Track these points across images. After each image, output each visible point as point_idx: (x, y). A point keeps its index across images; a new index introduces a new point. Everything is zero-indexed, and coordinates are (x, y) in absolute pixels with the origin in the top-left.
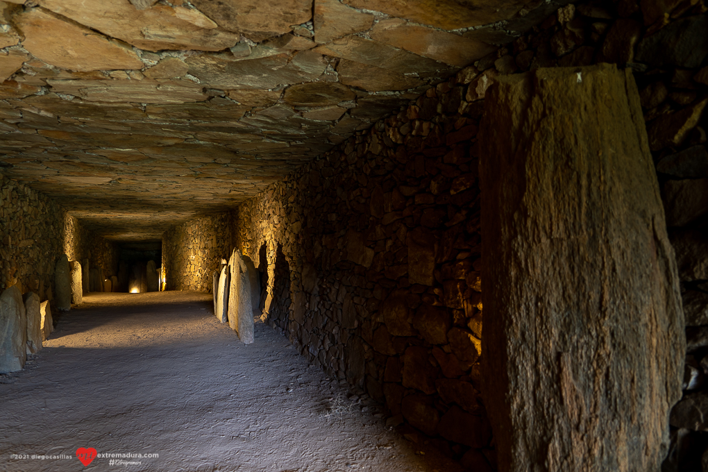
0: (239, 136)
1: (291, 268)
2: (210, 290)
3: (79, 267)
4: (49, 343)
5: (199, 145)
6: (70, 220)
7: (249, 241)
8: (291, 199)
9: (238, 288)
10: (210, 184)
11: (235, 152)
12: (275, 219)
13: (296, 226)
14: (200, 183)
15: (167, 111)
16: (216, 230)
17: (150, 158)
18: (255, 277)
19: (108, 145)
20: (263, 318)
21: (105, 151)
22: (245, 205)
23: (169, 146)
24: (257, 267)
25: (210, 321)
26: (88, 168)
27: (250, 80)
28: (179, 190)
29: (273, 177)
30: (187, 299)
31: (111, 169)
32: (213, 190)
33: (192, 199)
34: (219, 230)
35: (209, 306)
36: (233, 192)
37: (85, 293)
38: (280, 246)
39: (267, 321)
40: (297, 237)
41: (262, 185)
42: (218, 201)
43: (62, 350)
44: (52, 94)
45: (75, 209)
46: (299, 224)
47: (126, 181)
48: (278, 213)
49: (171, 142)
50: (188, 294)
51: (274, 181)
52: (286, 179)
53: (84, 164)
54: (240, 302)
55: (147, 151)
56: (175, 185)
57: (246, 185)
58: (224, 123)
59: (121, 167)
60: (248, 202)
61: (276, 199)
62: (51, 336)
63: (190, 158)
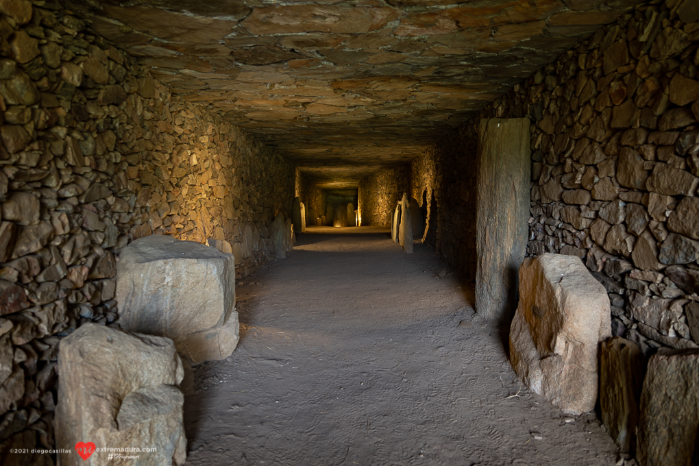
0: (397, 128)
1: (438, 206)
2: (390, 226)
3: (304, 206)
4: (295, 248)
5: (377, 133)
6: (297, 174)
7: (417, 187)
8: (438, 159)
9: (404, 219)
10: (388, 149)
11: (398, 134)
12: (431, 172)
13: (440, 177)
14: (381, 149)
15: (358, 122)
16: (397, 179)
17: (350, 139)
18: (416, 213)
19: (329, 135)
20: (422, 241)
21: (327, 137)
22: (415, 161)
23: (360, 134)
24: (421, 206)
25: (388, 241)
26: (317, 145)
27: (394, 111)
28: (368, 153)
29: (427, 144)
30: (376, 231)
31: (329, 145)
32: (391, 152)
33: (378, 158)
34: (400, 180)
35: (389, 235)
36: (404, 153)
37: (307, 226)
38: (433, 191)
39: (425, 242)
40: (441, 185)
41: (424, 148)
42: (396, 159)
44: (310, 121)
45: (302, 165)
46: (441, 176)
47: (336, 150)
48: (432, 167)
49: (361, 132)
50: (377, 229)
51: (428, 146)
52: (435, 146)
53: (315, 143)
54: (405, 228)
55: (349, 136)
56: (365, 151)
57: (411, 150)
58: (387, 124)
59: (334, 143)
60: (417, 159)
61: (431, 159)
63: (372, 138)
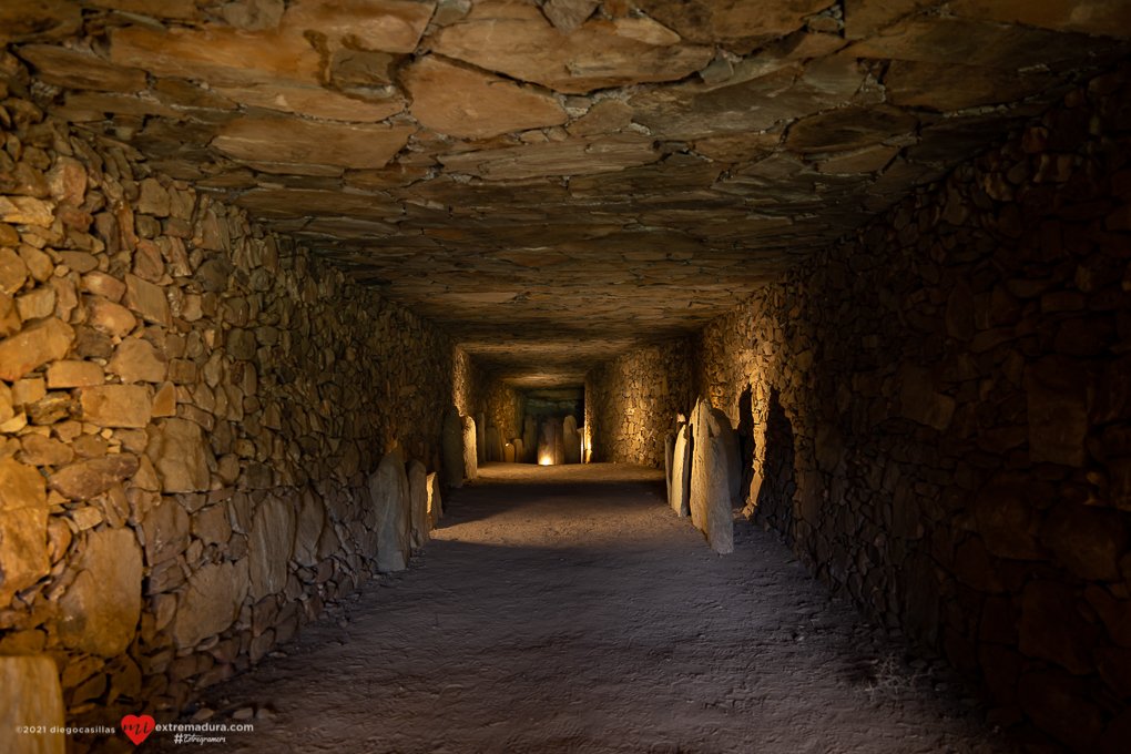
0: (708, 214)
1: (795, 430)
2: (661, 462)
3: (473, 424)
4: (439, 534)
5: (646, 234)
6: (460, 357)
7: (722, 384)
8: (795, 313)
9: (706, 462)
10: (660, 293)
11: (700, 240)
12: (767, 347)
13: (804, 359)
14: (643, 293)
15: (599, 184)
16: (667, 367)
17: (572, 260)
18: (733, 444)
19: (514, 243)
20: (747, 512)
21: (510, 253)
22: (715, 325)
23: (601, 238)
24: (735, 427)
25: (661, 512)
26: (487, 279)
27: (731, 120)
28: (612, 307)
29: (761, 278)
30: (624, 476)
31: (517, 280)
32: (662, 304)
33: (631, 319)
34: (672, 367)
35: (657, 490)
36: (695, 306)
37: (481, 464)
38: (775, 394)
39: (755, 517)
40: (806, 377)
41: (742, 291)
42: (672, 321)
43: (455, 544)
44: (445, 177)
45: (467, 340)
46: (808, 354)
47: (537, 296)
48: (770, 336)
49: (603, 232)
50: (624, 469)
51: (762, 283)
52: (785, 280)
53: (481, 273)
54: (711, 485)
55: (567, 248)
56: (606, 298)
57: (717, 293)
58: (685, 195)
59: (530, 275)
60: (719, 321)
61: (768, 314)
62: (440, 524)
63: (629, 255)
